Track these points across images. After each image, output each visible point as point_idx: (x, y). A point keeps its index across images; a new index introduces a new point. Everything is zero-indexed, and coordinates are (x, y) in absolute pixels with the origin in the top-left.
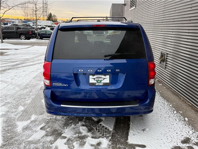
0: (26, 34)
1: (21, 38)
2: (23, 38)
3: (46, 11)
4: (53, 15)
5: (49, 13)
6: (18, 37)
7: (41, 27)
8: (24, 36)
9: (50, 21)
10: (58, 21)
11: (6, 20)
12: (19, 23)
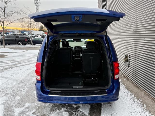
0: (23, 41)
1: (19, 44)
4: (43, 27)
5: (41, 25)
6: (17, 43)
7: (34, 35)
8: (21, 43)
9: (41, 31)
11: (8, 31)
12: (17, 32)
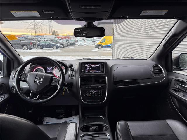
0: (28, 45)
1: (24, 48)
2: (25, 48)
3: (51, 29)
4: (56, 31)
5: (53, 30)
6: (21, 47)
8: (26, 47)
9: (53, 36)
10: (60, 36)
11: (23, 36)
12: (32, 37)
